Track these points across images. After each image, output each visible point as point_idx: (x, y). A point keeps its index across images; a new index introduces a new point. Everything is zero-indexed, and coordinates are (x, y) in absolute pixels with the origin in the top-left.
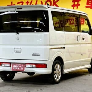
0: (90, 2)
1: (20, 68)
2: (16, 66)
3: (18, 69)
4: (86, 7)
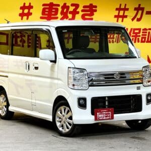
0: (47, 11)
4: (41, 18)
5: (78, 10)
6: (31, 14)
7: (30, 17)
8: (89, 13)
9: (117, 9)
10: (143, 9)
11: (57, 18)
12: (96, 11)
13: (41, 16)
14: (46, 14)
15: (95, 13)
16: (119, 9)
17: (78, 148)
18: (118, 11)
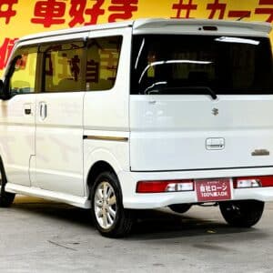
0: (44, 9)
1: (221, 191)
2: (208, 188)
3: (215, 194)
4: (33, 21)
5: (101, 8)
6: (14, 13)
7: (12, 19)
8: (123, 12)
9: (175, 7)
10: (223, 7)
11: (63, 22)
12: (135, 9)
13: (33, 17)
14: (42, 15)
15: (133, 13)
16: (178, 7)
17: (97, 266)
18: (176, 11)
